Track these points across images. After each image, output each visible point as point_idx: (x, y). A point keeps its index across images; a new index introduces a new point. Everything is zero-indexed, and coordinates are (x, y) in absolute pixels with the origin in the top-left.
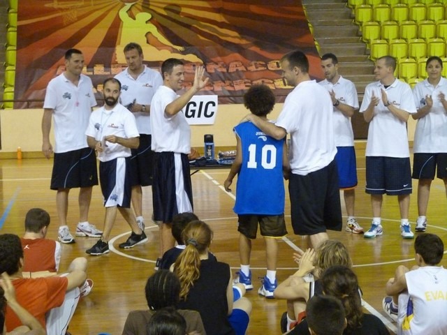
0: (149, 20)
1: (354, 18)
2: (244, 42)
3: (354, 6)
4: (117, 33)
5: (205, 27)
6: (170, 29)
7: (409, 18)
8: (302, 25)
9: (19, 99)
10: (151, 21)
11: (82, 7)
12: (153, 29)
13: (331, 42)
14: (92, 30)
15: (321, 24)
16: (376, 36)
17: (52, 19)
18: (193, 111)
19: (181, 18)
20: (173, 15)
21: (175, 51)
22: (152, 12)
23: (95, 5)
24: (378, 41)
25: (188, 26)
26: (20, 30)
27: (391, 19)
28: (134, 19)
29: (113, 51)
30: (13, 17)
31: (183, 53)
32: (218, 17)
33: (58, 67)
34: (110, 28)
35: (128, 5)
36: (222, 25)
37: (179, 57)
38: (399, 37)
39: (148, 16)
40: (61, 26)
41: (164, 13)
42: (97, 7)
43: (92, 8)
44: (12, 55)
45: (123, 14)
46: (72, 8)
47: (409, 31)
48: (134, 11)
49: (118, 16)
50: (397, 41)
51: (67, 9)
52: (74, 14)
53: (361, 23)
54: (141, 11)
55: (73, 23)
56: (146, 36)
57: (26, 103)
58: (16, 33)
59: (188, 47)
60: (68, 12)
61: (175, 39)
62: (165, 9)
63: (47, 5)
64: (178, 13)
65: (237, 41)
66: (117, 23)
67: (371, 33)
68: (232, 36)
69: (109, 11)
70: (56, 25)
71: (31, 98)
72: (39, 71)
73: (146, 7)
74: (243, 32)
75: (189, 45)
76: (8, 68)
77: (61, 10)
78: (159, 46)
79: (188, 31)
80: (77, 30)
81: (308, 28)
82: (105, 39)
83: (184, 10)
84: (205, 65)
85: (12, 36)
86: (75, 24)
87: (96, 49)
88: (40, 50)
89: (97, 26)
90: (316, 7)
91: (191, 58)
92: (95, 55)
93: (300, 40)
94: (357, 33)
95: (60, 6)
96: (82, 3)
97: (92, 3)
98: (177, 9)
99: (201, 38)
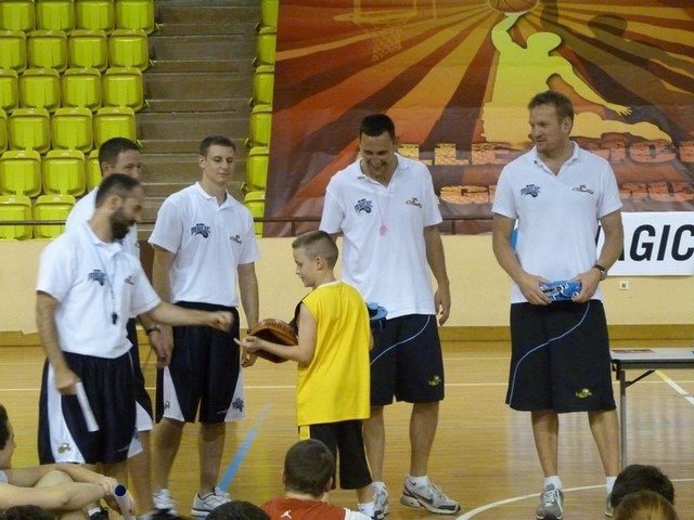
0: (556, 49)
6: (601, 67)
9: (277, 214)
10: (559, 50)
11: (412, 21)
12: (564, 68)
14: (434, 71)
18: (648, 246)
19: (625, 44)
20: (609, 38)
21: (611, 116)
22: (563, 31)
23: (439, 17)
25: (642, 62)
26: (281, 69)
28: (524, 46)
29: (477, 115)
30: (268, 44)
31: (628, 119)
34: (471, 66)
35: (512, 17)
37: (621, 127)
39: (554, 40)
40: (367, 63)
42: (444, 21)
43: (436, 22)
44: (262, 124)
45: (501, 37)
46: (393, 23)
48: (523, 29)
51: (381, 26)
52: (397, 37)
54: (539, 30)
55: (391, 55)
56: (548, 82)
57: (289, 225)
58: (272, 76)
59: (640, 107)
60: (383, 32)
62: (591, 24)
63: (341, 18)
64: (620, 33)
66: (486, 58)
69: (470, 29)
70: (357, 60)
71: (299, 214)
72: (318, 157)
73: (549, 22)
75: (644, 103)
76: (254, 151)
77: (369, 27)
79: (641, 71)
80: (398, 71)
82: (460, 88)
83: (633, 27)
84: (675, 146)
85: (265, 83)
86: (398, 56)
87: (440, 111)
88: (321, 114)
89: (444, 61)
91: (646, 130)
92: (438, 124)
95: (366, 20)
96: (413, 13)
97: (435, 12)
98: (617, 24)
99: (669, 87)
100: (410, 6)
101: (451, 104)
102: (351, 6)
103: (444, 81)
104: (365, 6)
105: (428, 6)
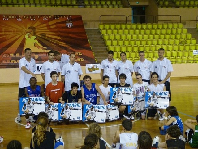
1: (103, 38)
2: (67, 46)
3: (103, 35)
4: (24, 43)
5: (54, 41)
7: (121, 39)
8: (86, 41)
10: (36, 39)
11: (12, 34)
12: (37, 42)
13: (95, 46)
14: (16, 42)
15: (92, 40)
16: (110, 44)
17: (2, 38)
19: (46, 38)
20: (43, 37)
21: (44, 49)
23: (17, 33)
24: (111, 46)
25: (49, 41)
27: (115, 39)
28: (30, 38)
29: (23, 49)
31: (47, 50)
32: (59, 38)
33: (3, 54)
34: (22, 41)
35: (28, 34)
36: (60, 40)
37: (46, 51)
38: (118, 45)
39: (35, 37)
40: (5, 40)
41: (40, 36)
42: (18, 34)
43: (16, 34)
45: (26, 37)
46: (9, 34)
47: (121, 43)
48: (30, 35)
49: (25, 37)
50: (117, 46)
51: (7, 35)
52: (10, 37)
53: (105, 40)
54: (33, 36)
55: (8, 39)
56: (34, 44)
60: (8, 36)
61: (44, 45)
62: (41, 35)
64: (45, 36)
65: (64, 46)
66: (24, 40)
67: (109, 43)
68: (63, 44)
69: (22, 35)
70: (3, 40)
73: (34, 34)
74: (67, 43)
75: (49, 47)
78: (39, 47)
80: (10, 42)
81: (88, 41)
82: (20, 45)
83: (47, 35)
89: (18, 40)
90: (91, 35)
92: (17, 50)
93: (86, 46)
94: (104, 43)
95: (5, 34)
96: (12, 33)
97: (16, 33)
98: (45, 35)
99: (53, 44)
100: (12, 32)
101: (19, 47)
102: (2, 32)
103: (18, 43)
104: (5, 32)
105: (15, 32)
